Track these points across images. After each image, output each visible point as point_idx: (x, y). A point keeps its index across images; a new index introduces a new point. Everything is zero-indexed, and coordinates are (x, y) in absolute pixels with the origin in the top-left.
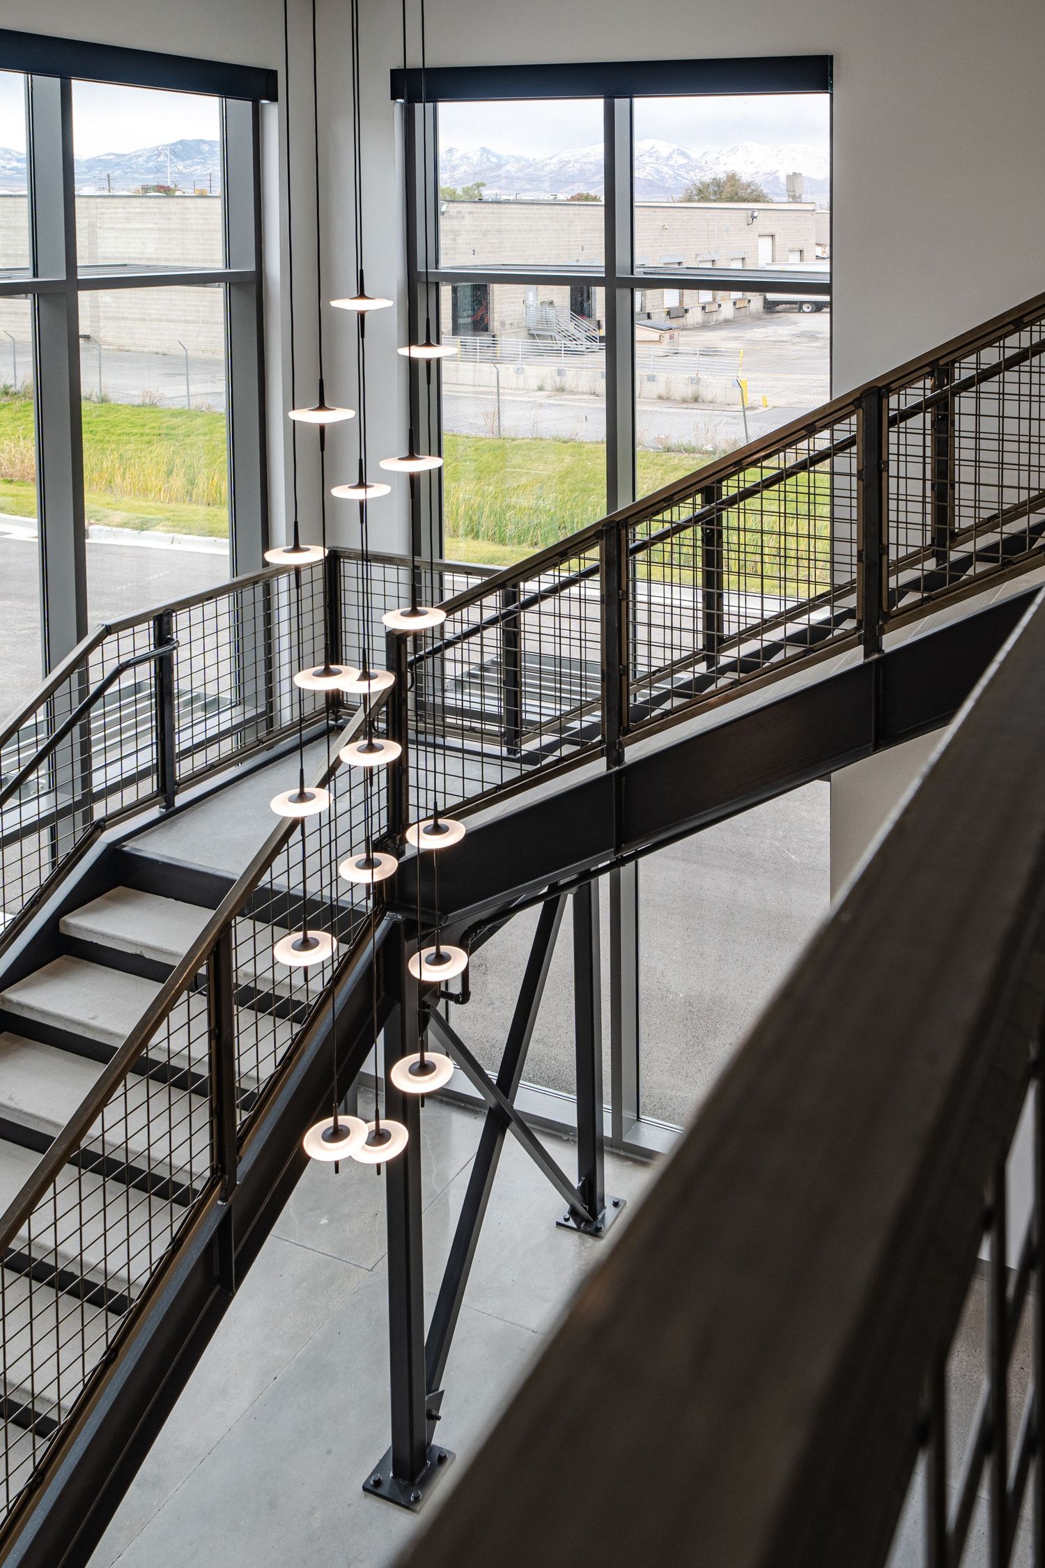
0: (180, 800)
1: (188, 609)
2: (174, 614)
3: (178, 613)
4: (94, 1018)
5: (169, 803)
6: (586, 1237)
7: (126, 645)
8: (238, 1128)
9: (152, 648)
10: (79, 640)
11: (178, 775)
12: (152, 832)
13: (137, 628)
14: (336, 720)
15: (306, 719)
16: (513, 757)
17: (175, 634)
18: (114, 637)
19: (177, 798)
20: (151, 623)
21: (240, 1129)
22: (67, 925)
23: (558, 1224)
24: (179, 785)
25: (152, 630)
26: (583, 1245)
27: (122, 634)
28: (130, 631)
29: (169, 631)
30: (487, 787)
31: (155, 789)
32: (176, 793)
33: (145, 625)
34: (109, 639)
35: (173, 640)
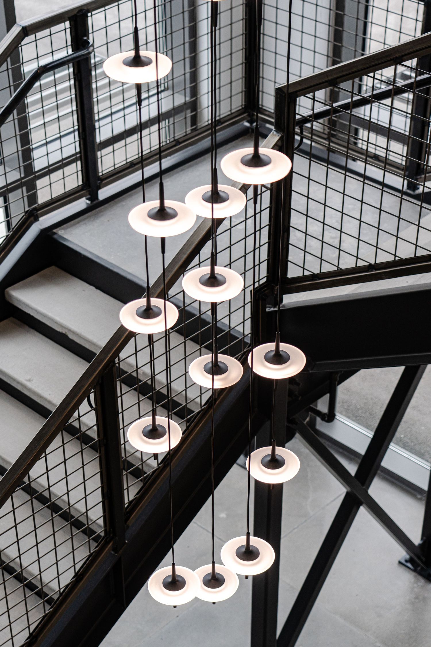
0: (104, 193)
1: (103, 9)
2: (89, 14)
3: (93, 13)
4: (29, 381)
5: (93, 196)
6: (420, 578)
7: (44, 46)
8: (126, 506)
9: (70, 52)
10: (9, 29)
11: (100, 170)
12: (78, 222)
13: (54, 29)
14: (251, 122)
15: (222, 121)
16: (411, 192)
17: (91, 36)
18: (32, 37)
19: (100, 192)
20: (68, 23)
21: (128, 506)
22: (11, 296)
23: (400, 563)
24: (102, 180)
25: (68, 31)
26: (416, 583)
27: (39, 35)
28: (46, 32)
29: (86, 33)
30: (361, 263)
31: (81, 183)
32: (100, 188)
33: (61, 26)
34: (27, 40)
35: (89, 43)
